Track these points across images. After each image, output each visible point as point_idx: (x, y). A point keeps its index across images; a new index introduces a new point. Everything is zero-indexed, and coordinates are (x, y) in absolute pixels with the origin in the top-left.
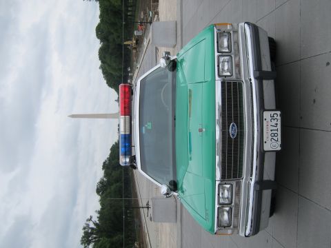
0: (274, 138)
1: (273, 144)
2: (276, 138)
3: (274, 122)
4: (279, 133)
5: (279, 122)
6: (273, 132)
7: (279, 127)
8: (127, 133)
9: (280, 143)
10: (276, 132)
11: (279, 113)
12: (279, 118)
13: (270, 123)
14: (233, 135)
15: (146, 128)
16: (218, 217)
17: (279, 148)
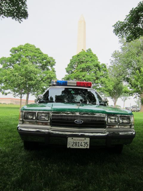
0: (75, 144)
1: (71, 143)
2: (74, 145)
3: (83, 144)
4: (77, 147)
5: (83, 147)
6: (78, 143)
7: (81, 147)
8: (68, 84)
9: (71, 147)
10: (78, 145)
11: (88, 147)
12: (86, 147)
13: (83, 142)
14: (76, 121)
15: (72, 91)
16: (30, 112)
17: (68, 147)
